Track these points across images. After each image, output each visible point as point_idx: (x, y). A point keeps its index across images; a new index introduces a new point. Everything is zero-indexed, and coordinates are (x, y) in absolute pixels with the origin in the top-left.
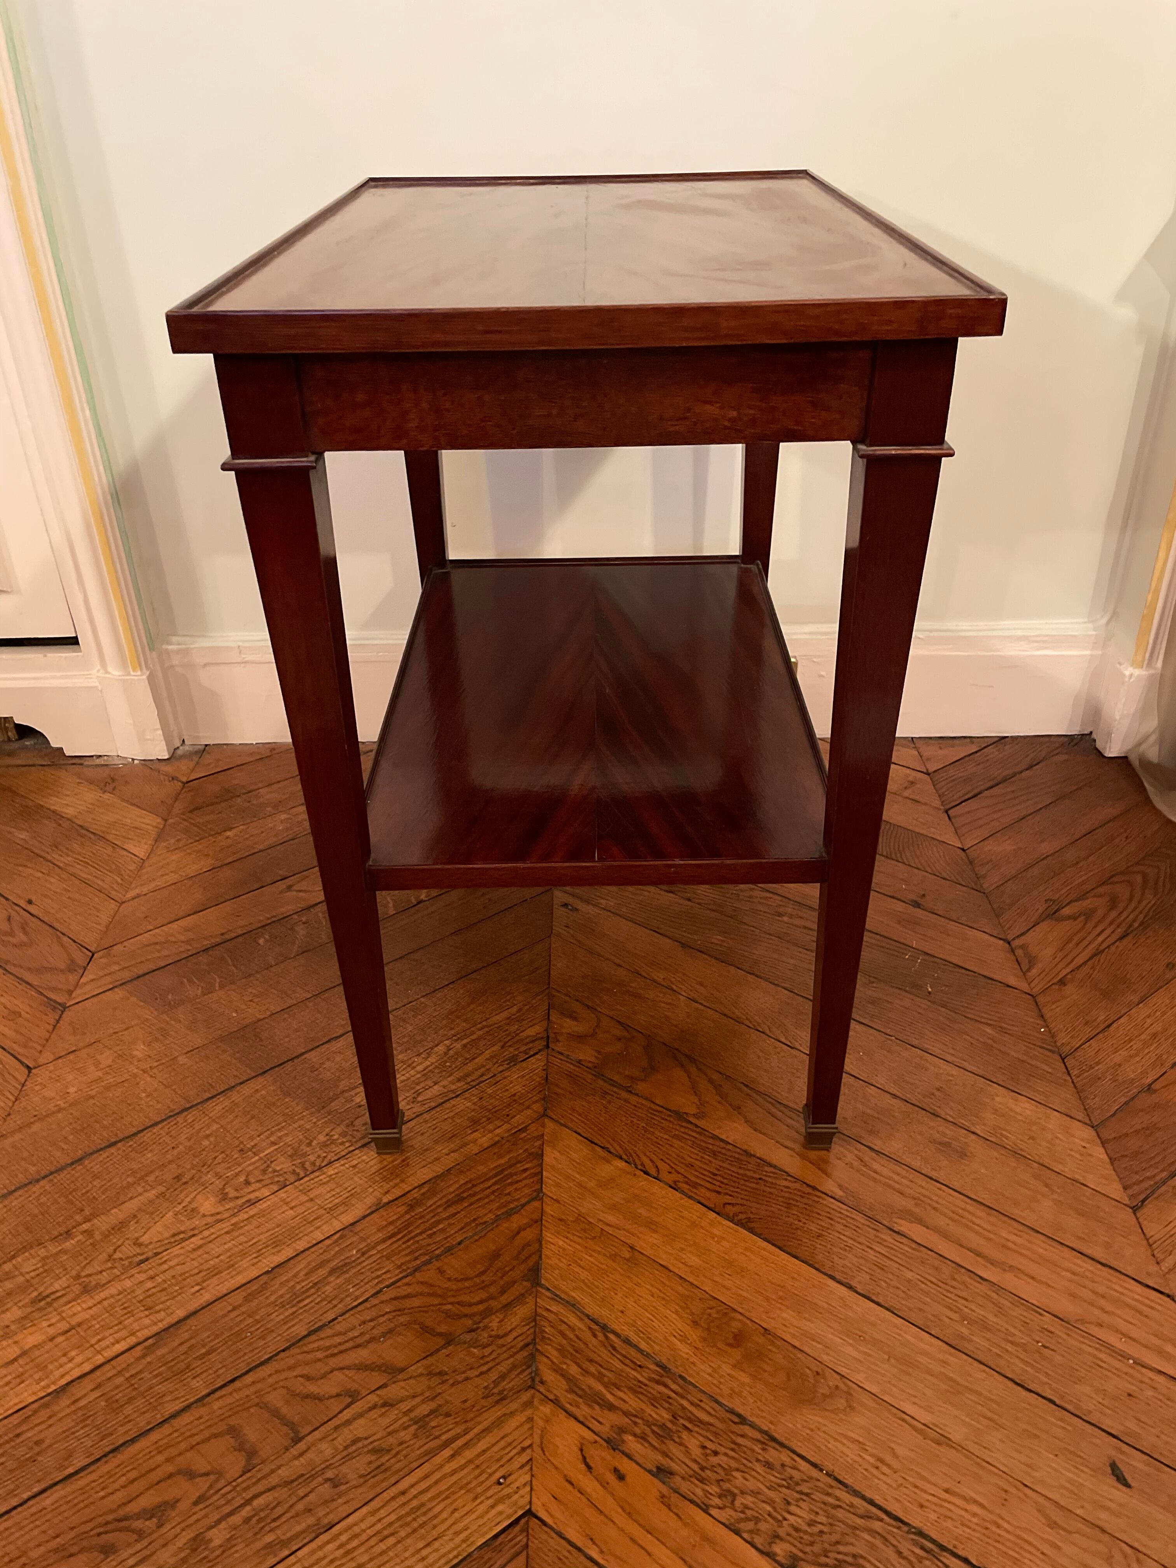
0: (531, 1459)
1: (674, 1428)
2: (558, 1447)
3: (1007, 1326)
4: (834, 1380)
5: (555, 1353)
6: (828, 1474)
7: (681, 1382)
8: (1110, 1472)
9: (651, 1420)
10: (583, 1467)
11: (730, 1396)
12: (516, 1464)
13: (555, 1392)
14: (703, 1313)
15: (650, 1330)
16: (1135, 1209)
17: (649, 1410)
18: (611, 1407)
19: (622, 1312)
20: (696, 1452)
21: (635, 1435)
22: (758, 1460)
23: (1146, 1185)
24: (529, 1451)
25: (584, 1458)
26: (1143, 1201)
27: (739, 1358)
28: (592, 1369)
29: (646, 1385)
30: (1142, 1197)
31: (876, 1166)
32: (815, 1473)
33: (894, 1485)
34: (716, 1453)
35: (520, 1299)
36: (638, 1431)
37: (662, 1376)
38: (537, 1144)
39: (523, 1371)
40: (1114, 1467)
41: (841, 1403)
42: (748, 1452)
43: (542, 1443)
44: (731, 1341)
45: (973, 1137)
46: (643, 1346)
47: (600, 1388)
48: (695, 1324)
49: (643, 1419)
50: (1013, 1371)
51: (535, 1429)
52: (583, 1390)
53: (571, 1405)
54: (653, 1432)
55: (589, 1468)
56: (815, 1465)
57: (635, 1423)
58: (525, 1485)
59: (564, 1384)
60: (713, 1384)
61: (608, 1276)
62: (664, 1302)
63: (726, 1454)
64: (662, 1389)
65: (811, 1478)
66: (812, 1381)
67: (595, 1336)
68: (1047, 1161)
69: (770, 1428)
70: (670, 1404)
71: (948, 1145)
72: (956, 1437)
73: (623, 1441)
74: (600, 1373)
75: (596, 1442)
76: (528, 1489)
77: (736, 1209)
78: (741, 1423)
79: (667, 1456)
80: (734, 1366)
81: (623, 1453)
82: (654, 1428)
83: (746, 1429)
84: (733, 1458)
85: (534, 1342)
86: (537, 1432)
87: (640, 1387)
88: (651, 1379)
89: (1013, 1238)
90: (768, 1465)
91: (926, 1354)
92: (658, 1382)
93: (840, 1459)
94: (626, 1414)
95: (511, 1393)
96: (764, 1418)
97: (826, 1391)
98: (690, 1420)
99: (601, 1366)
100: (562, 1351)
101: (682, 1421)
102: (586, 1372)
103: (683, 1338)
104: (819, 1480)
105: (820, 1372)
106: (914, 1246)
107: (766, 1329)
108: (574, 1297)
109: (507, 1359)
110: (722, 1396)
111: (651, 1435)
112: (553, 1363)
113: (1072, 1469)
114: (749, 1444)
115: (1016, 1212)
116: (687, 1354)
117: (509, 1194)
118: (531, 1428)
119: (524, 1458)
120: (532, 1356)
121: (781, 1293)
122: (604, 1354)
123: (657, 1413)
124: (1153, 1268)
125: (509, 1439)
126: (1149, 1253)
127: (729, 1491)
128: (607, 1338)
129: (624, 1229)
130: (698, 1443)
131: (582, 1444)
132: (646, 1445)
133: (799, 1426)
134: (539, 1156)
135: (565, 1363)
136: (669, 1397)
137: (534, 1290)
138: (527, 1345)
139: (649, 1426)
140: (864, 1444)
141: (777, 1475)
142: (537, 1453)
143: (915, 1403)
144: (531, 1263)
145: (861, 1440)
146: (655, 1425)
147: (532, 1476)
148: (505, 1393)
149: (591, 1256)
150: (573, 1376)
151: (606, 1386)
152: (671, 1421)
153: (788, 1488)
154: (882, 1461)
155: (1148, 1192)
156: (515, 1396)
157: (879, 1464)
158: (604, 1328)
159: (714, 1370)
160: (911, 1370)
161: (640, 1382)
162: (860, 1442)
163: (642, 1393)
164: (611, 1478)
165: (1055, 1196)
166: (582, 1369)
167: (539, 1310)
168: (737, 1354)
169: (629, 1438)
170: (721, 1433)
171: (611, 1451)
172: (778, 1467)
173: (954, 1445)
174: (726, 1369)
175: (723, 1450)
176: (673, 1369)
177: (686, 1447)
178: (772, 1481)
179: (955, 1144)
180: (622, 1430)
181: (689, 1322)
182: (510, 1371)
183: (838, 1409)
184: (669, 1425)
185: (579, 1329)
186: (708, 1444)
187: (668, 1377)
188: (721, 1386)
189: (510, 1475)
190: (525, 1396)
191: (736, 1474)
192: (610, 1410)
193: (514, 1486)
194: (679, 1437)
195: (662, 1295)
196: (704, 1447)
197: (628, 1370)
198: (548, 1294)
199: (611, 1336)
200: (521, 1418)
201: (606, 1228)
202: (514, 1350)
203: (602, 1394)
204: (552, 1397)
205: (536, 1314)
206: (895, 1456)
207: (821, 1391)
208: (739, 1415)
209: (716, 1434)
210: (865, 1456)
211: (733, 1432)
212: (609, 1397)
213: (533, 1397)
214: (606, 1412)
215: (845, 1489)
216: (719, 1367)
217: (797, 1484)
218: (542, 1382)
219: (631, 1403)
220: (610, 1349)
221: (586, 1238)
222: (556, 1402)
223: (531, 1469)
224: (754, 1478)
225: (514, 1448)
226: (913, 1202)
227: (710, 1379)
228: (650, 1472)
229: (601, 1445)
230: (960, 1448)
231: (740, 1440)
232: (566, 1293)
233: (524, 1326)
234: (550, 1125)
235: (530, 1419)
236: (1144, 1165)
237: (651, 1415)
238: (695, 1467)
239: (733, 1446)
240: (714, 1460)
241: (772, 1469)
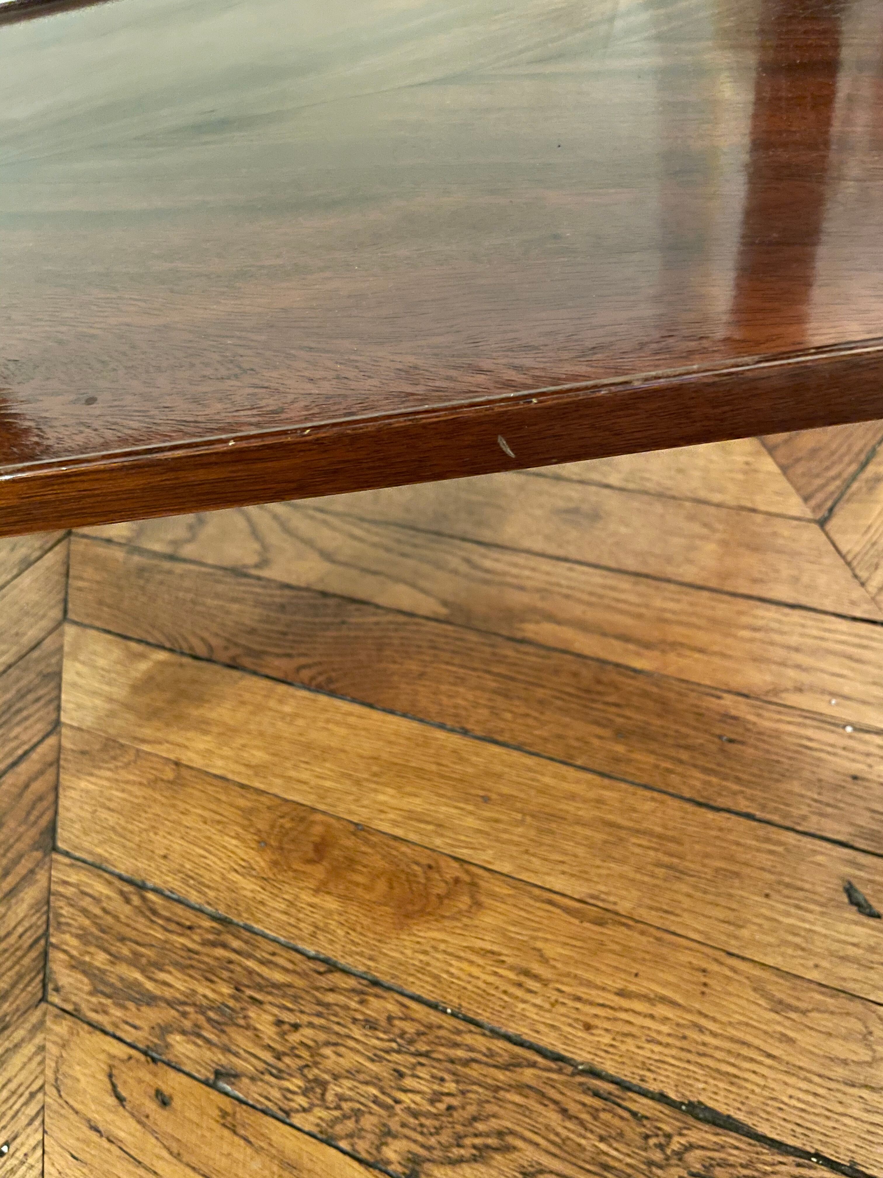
0: (43, 1107)
1: (237, 1006)
2: (78, 1080)
3: (677, 727)
4: (453, 870)
5: (74, 942)
6: (453, 1015)
7: (246, 935)
8: (846, 900)
9: (205, 1002)
10: (112, 1101)
11: (313, 935)
12: (23, 1120)
13: (74, 999)
14: (272, 827)
15: (201, 872)
16: (822, 523)
17: (203, 989)
18: (151, 1000)
19: (165, 857)
20: (268, 1031)
21: (183, 1032)
22: (355, 1021)
23: (832, 487)
24: (40, 1096)
25: (114, 1086)
26: (831, 510)
27: (322, 876)
28: (125, 951)
29: (197, 953)
30: (829, 504)
31: (488, 564)
32: (434, 1017)
33: (547, 1006)
34: (296, 1027)
35: (29, 876)
36: (187, 1024)
37: (219, 933)
38: (54, 660)
39: (32, 980)
40: (850, 890)
41: (464, 901)
42: (342, 1013)
43: (56, 1079)
44: (311, 855)
45: (606, 491)
46: (194, 898)
47: (137, 975)
48: (262, 844)
49: (194, 1005)
50: (692, 787)
51: (47, 1061)
52: (112, 985)
53: (96, 1012)
54: (209, 1020)
55: (121, 1099)
56: (434, 1006)
57: (184, 1014)
58: (34, 1148)
59: (86, 984)
60: (290, 924)
61: (146, 812)
62: (219, 827)
63: (311, 1025)
64: (220, 952)
65: (430, 1027)
66: (423, 881)
67: (128, 901)
68: (703, 494)
69: (369, 967)
70: (232, 971)
71: (575, 511)
72: (624, 907)
73: (168, 1046)
74: (135, 953)
75: (130, 1058)
76: (39, 1152)
77: (313, 671)
78: (330, 971)
79: (229, 1051)
80: (317, 891)
81: (168, 1064)
82: (211, 1014)
83: (337, 979)
84: (322, 1028)
85: (46, 935)
86: (50, 1064)
87: (190, 958)
88: (205, 943)
89: (671, 605)
90: (371, 1025)
91: (573, 797)
92: (214, 944)
93: (469, 987)
94: (170, 1004)
95: (15, 1018)
96: (361, 954)
97: (440, 889)
98: (260, 988)
99: (137, 943)
100: (83, 937)
101: (249, 992)
102: (116, 958)
103: (248, 870)
104: (440, 1027)
105: (433, 864)
106: (543, 652)
107: (356, 825)
108: (100, 855)
109: (10, 969)
110: (302, 939)
111: (206, 1025)
112: (72, 957)
113: (793, 910)
114: (342, 999)
115: (670, 571)
116: (252, 891)
117: (16, 737)
118: (42, 1062)
119: (32, 1109)
120: (45, 955)
121: (375, 769)
122: (141, 923)
123: (214, 991)
124: (857, 593)
125: (12, 1086)
126: (849, 574)
127: (316, 1080)
128: (144, 899)
129: (167, 742)
130: (271, 1018)
131: (111, 1067)
132: (200, 1042)
133: (409, 952)
134: (57, 675)
135: (89, 953)
136: (230, 962)
137: (47, 859)
138: (36, 941)
139: (203, 1013)
140: (500, 954)
141: (382, 1035)
142: (51, 1098)
143: (563, 873)
144: (44, 822)
145: (495, 948)
146: (211, 1008)
147: (44, 1132)
148: (8, 1019)
149: (123, 791)
150: (99, 969)
151: (143, 971)
152: (232, 997)
153: (398, 1052)
154: (527, 973)
155: (836, 496)
156: (21, 1020)
157: (522, 979)
158: (141, 887)
159: (291, 904)
160: (554, 826)
161: (190, 950)
162: (493, 953)
163: (192, 967)
164: (151, 1106)
165: (718, 536)
166: (110, 954)
167: (54, 887)
168: (319, 871)
169: (176, 1039)
170: (303, 995)
171: (152, 1065)
172: (383, 1023)
173: (624, 920)
174: (306, 897)
175: (305, 1019)
176: (236, 920)
177: (255, 1029)
178: (375, 1048)
179: (585, 507)
180: (165, 1030)
181: (253, 845)
182: (13, 986)
183: (460, 912)
184: (231, 1003)
185: (109, 898)
186: (286, 1017)
187: (228, 932)
188: (302, 925)
189: (15, 1138)
190: (34, 1017)
191: (327, 1051)
192: (148, 1004)
193: (20, 1155)
194: (245, 1017)
195: (218, 817)
196: (279, 1023)
197: (175, 938)
198: (67, 860)
199: (151, 896)
200: (29, 1049)
201: (145, 748)
202: (19, 953)
203: (139, 984)
204: (69, 1007)
205: (49, 892)
206: (544, 960)
207: (436, 891)
208: (326, 961)
209: (295, 998)
210: (501, 971)
211: (317, 989)
212: (149, 985)
213: (45, 1014)
214: (144, 1009)
215: (478, 1030)
216: (297, 897)
217: (411, 1042)
218: (57, 990)
219: (178, 985)
220: (148, 913)
221: (117, 767)
222: (75, 1014)
223: (43, 1122)
224: (351, 1049)
225: (21, 1096)
226: (537, 596)
227: (284, 918)
228: (206, 1083)
229: (138, 1061)
230: (631, 923)
231: (330, 998)
232: (91, 853)
233: (34, 914)
234: (70, 631)
235: (42, 1048)
236: (826, 464)
237: (205, 996)
238: (267, 1056)
239: (320, 1009)
240: (294, 1038)
241: (376, 1029)
